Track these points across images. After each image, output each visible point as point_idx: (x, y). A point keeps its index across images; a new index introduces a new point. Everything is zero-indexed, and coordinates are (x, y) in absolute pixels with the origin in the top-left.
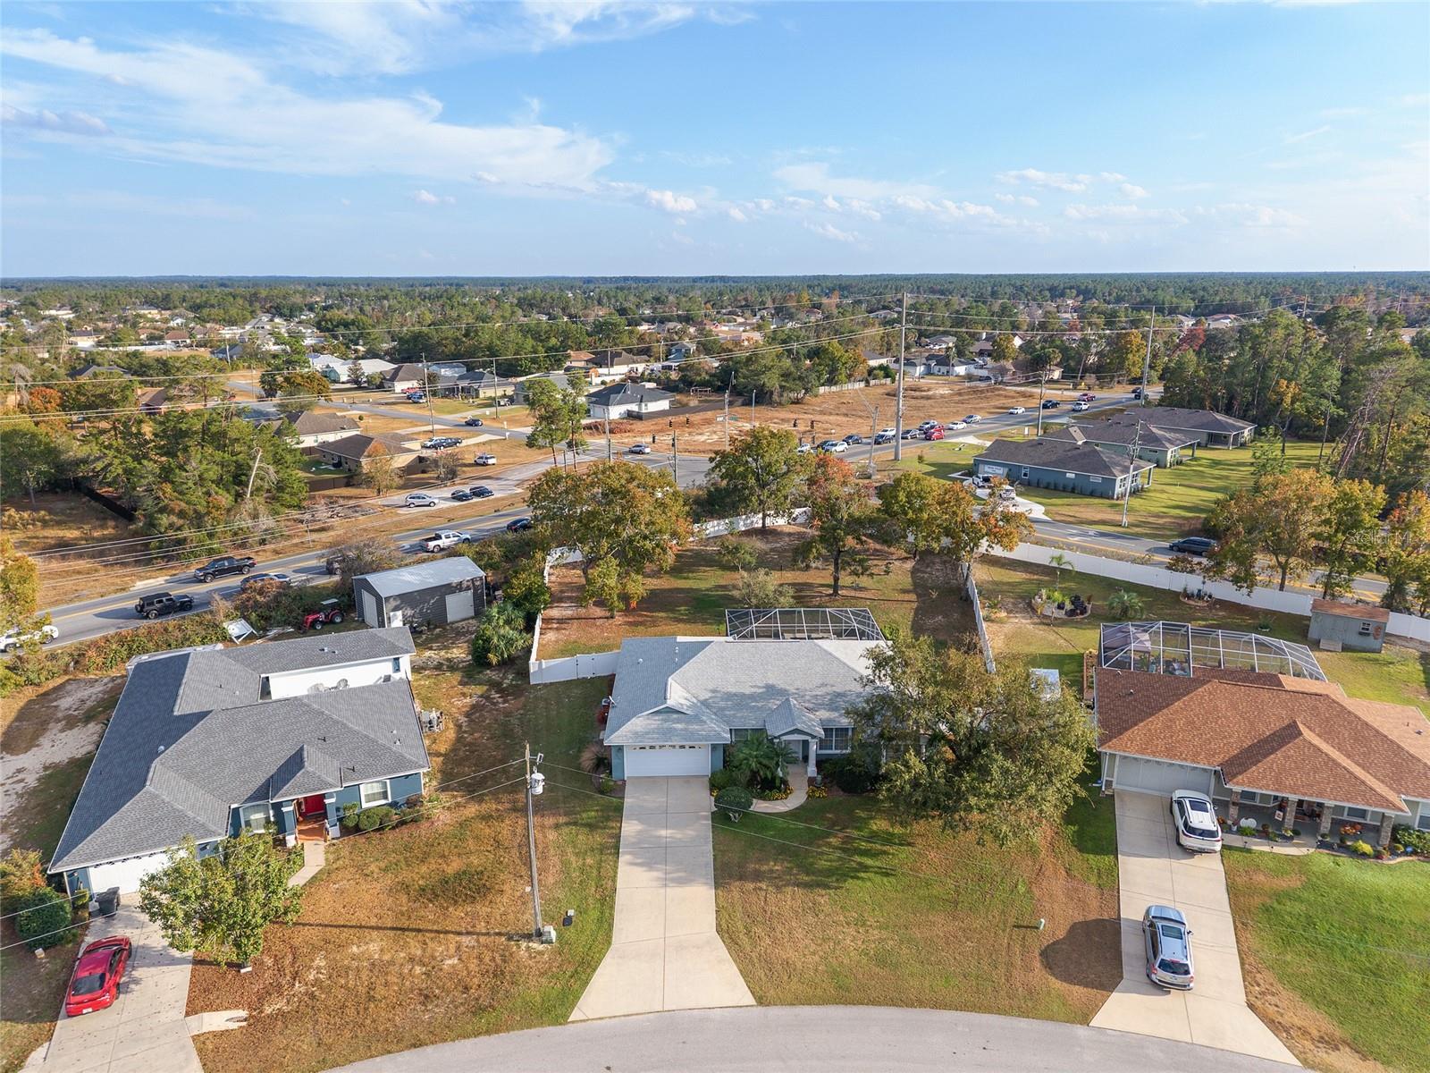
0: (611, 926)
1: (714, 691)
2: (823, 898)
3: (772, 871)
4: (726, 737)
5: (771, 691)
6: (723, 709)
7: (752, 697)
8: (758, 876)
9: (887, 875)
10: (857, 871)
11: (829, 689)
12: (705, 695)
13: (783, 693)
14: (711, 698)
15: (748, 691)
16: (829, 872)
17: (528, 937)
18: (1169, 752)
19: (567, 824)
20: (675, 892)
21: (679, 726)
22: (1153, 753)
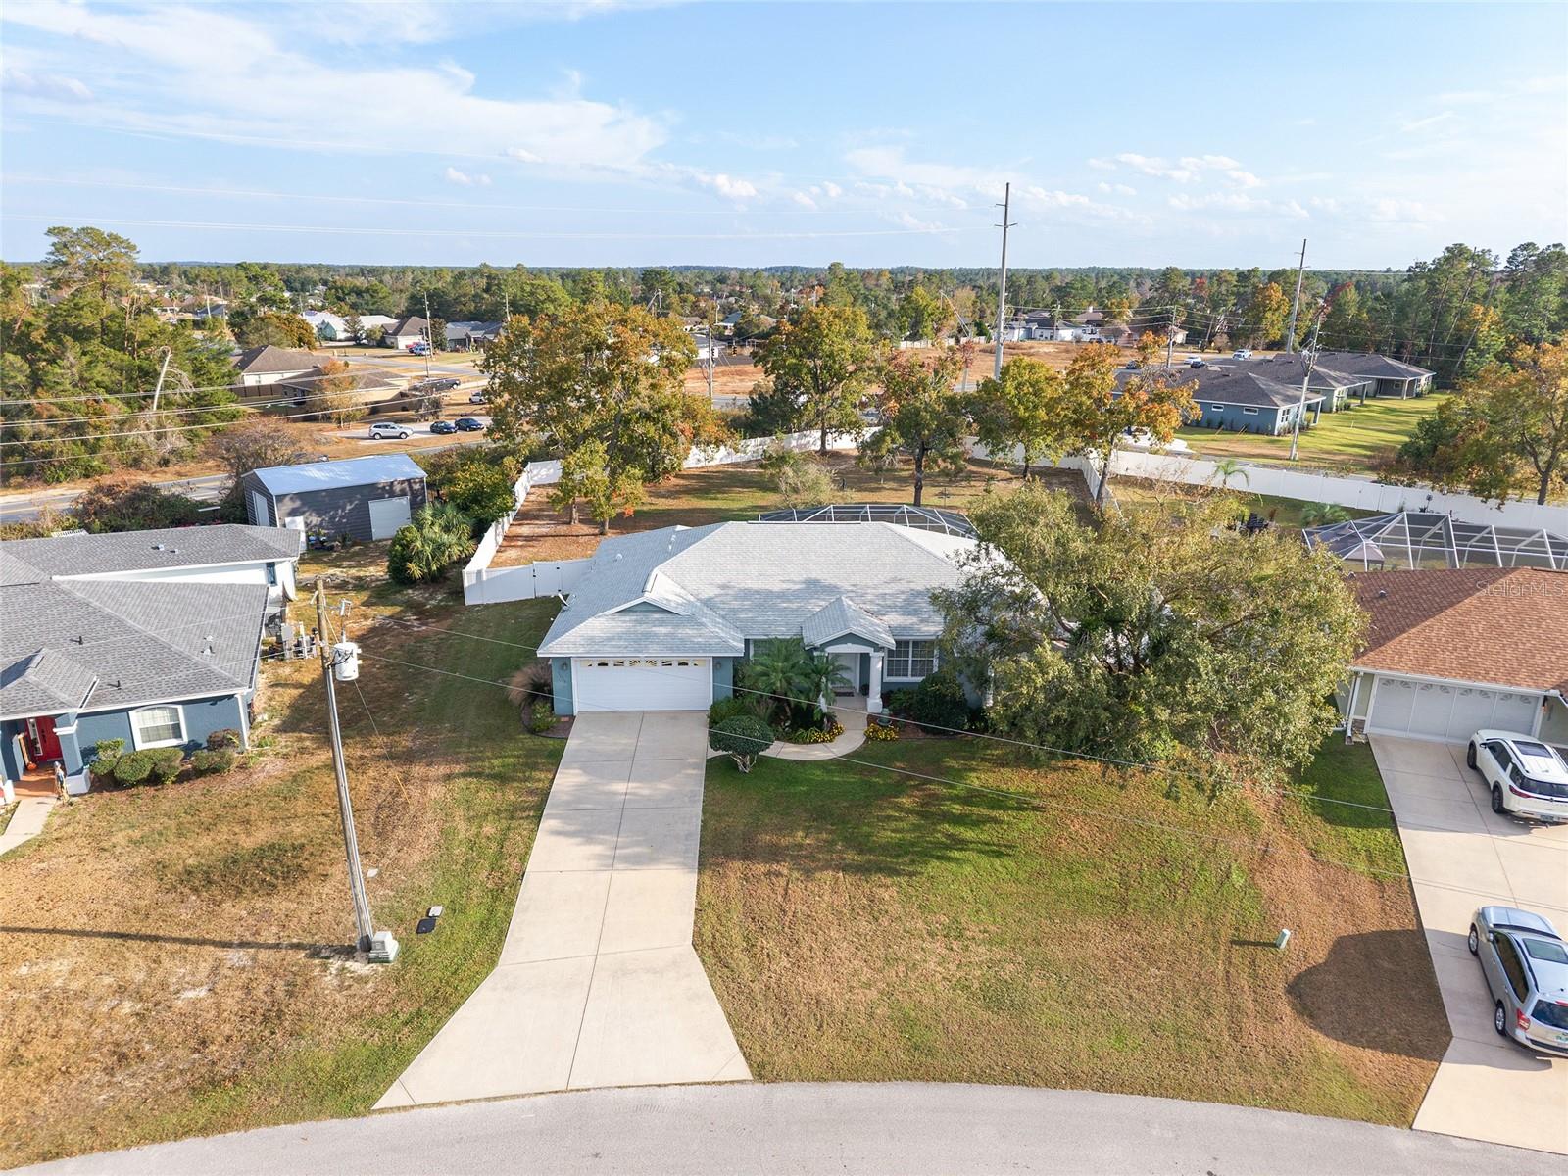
0: (502, 934)
1: (723, 587)
2: (888, 891)
3: (800, 846)
4: (737, 647)
5: (813, 587)
6: (734, 611)
7: (783, 595)
8: (774, 854)
9: (999, 854)
10: (948, 847)
11: (904, 586)
12: (709, 592)
13: (831, 589)
14: (717, 596)
15: (777, 587)
16: (899, 849)
17: (348, 952)
18: (1466, 669)
19: (464, 775)
20: (629, 879)
21: (663, 630)
22: (1440, 672)
